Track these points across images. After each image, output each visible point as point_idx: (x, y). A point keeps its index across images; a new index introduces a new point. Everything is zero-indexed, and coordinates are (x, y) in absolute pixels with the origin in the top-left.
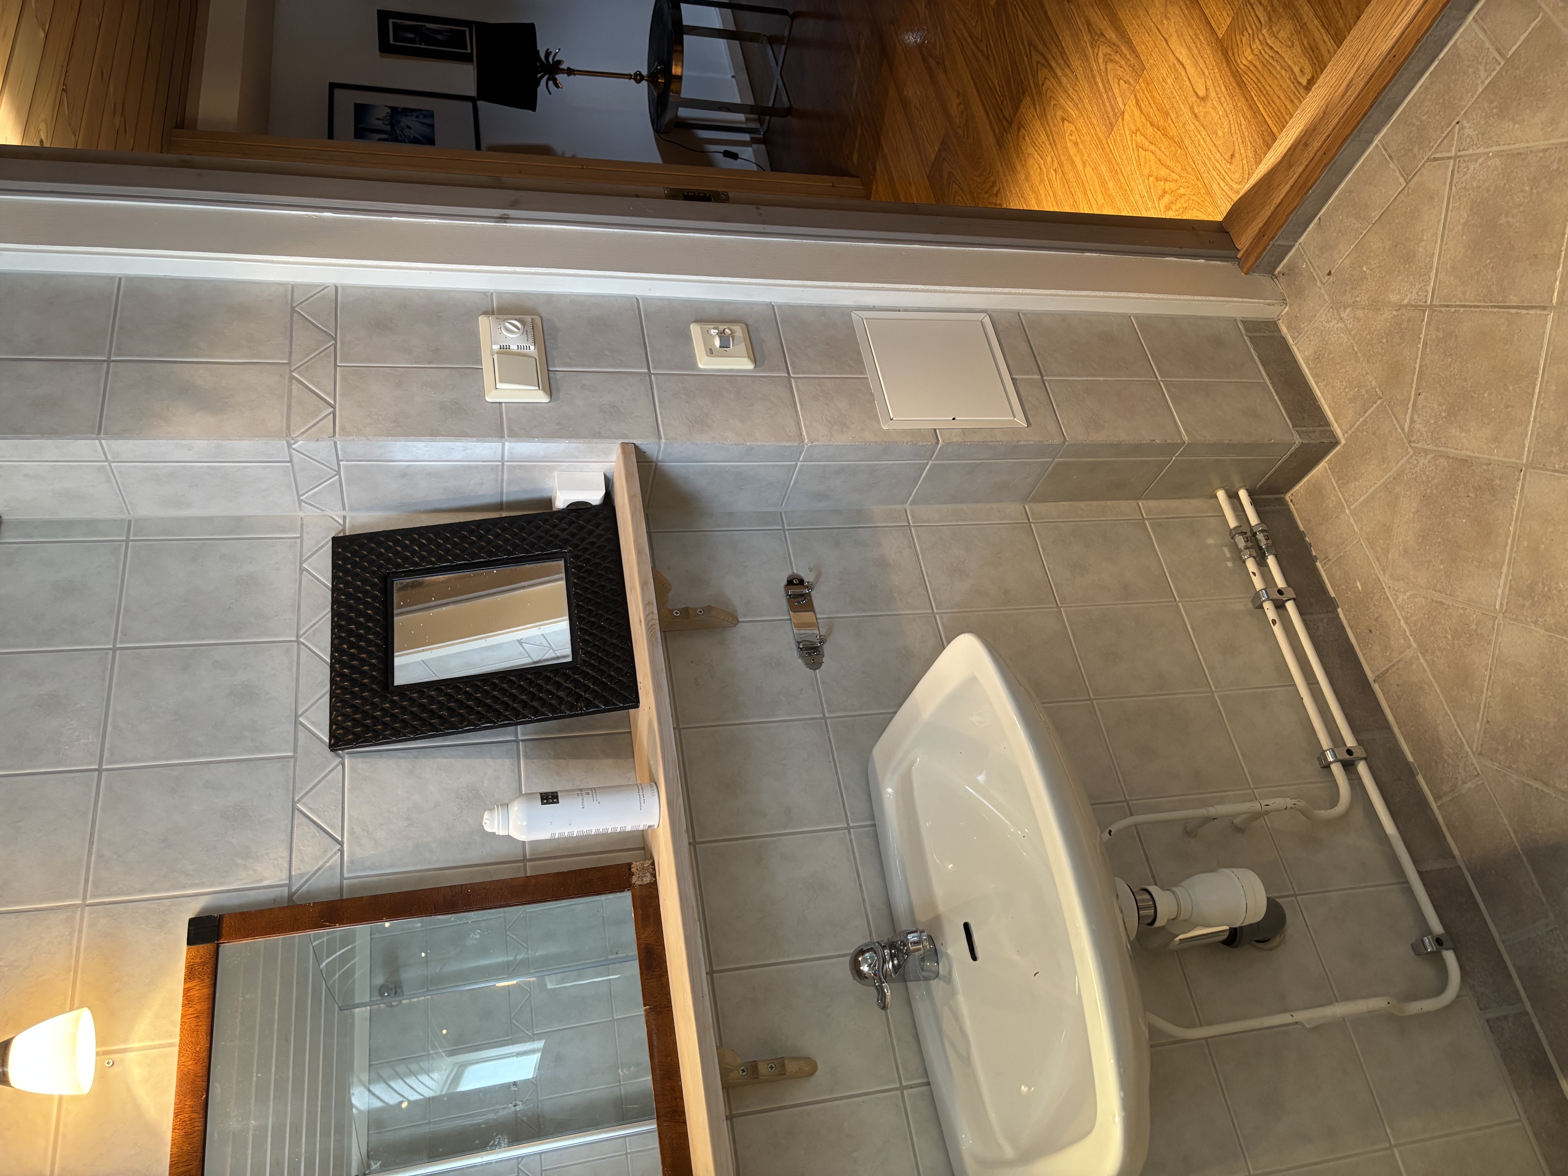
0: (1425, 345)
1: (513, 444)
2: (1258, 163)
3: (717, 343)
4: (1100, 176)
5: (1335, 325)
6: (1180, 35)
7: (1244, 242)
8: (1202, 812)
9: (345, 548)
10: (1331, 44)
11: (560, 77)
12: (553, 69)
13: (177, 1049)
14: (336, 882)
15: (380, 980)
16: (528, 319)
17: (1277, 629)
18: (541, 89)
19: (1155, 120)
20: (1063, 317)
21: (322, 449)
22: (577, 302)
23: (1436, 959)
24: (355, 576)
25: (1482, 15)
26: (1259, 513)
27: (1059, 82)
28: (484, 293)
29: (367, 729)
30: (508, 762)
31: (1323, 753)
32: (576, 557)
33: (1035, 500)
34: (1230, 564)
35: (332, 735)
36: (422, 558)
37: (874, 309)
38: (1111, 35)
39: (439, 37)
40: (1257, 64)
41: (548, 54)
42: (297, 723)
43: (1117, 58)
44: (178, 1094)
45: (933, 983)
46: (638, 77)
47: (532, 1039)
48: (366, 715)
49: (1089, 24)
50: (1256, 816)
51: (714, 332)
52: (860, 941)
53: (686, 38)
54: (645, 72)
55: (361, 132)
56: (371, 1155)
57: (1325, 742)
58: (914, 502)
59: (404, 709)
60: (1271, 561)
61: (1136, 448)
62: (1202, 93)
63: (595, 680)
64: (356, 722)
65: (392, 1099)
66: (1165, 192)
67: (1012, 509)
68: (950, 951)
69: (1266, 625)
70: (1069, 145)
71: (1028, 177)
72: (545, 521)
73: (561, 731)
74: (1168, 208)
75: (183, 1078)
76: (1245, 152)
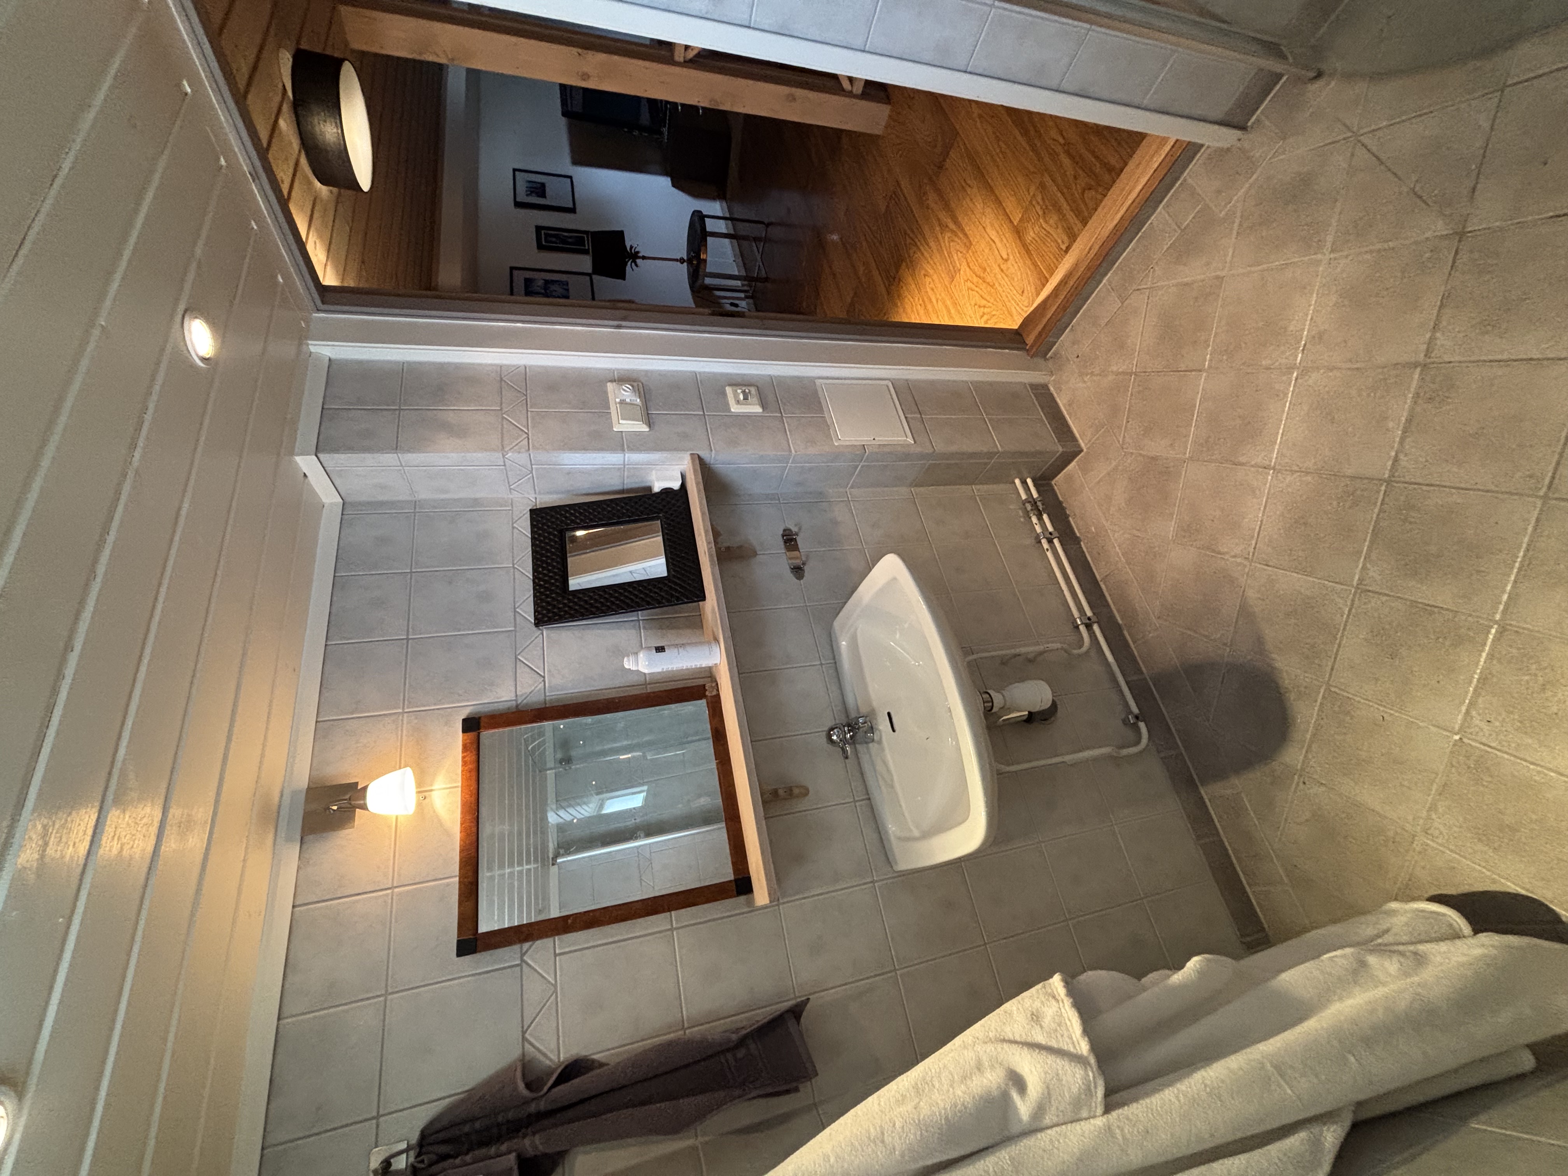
0: (1132, 395)
1: (631, 455)
2: (1038, 294)
3: (741, 397)
4: (946, 306)
5: (1081, 385)
6: (992, 225)
7: (1030, 340)
8: (1013, 651)
9: (537, 515)
10: (1079, 225)
11: (639, 261)
12: (635, 256)
13: (460, 789)
14: (542, 698)
15: (559, 756)
16: (635, 384)
17: (1049, 554)
18: (628, 268)
19: (978, 273)
20: (932, 383)
21: (522, 458)
22: (662, 374)
23: (1135, 728)
24: (544, 530)
25: (1168, 205)
26: (1038, 492)
27: (923, 254)
28: (609, 370)
29: (555, 614)
30: (634, 631)
31: (1075, 620)
32: (668, 518)
33: (916, 486)
34: (1022, 520)
35: (536, 619)
36: (581, 520)
37: (827, 378)
38: (952, 226)
39: (570, 240)
40: (1037, 239)
41: (631, 247)
42: (515, 611)
43: (956, 239)
44: (462, 813)
45: (871, 745)
46: (682, 261)
47: (642, 784)
48: (554, 607)
49: (939, 220)
50: (1041, 653)
51: (739, 391)
52: (830, 724)
53: (709, 239)
54: (685, 258)
55: (528, 293)
56: (559, 846)
57: (1076, 614)
58: (852, 487)
59: (576, 604)
60: (1045, 517)
61: (973, 455)
62: (1005, 256)
63: (682, 587)
64: (549, 611)
65: (568, 818)
66: (984, 314)
67: (904, 490)
68: (881, 728)
69: (1043, 552)
70: (928, 290)
71: (904, 308)
72: (649, 499)
73: (661, 614)
74: (986, 322)
75: (464, 804)
76: (1030, 289)
